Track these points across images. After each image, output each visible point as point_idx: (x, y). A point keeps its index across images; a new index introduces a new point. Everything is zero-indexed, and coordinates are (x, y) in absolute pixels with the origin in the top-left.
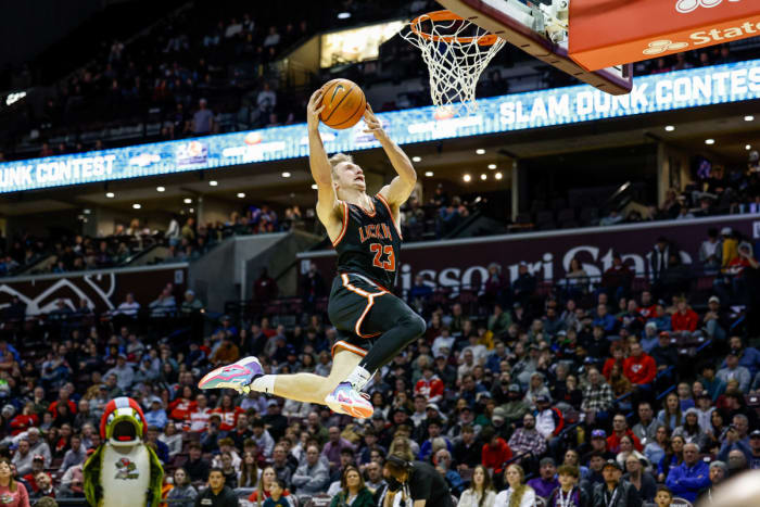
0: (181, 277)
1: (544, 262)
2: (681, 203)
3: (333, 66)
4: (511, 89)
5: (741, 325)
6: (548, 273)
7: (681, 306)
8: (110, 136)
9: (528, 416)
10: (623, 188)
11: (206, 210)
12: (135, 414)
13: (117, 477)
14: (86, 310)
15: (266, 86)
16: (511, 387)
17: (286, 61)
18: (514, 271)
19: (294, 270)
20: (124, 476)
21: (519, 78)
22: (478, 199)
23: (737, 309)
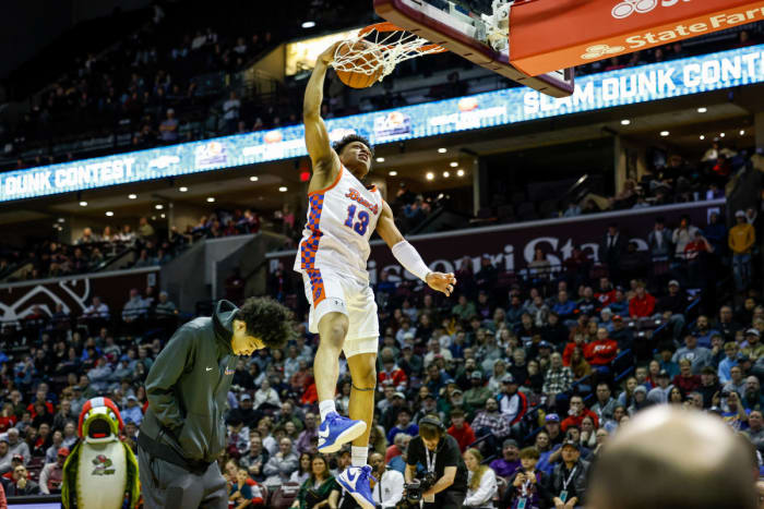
0: (154, 280)
1: (505, 254)
2: (639, 193)
3: (298, 74)
4: (471, 90)
5: (696, 306)
6: (510, 264)
7: (638, 290)
8: (82, 148)
9: (490, 400)
10: (581, 180)
11: (176, 216)
12: (109, 413)
13: (94, 473)
14: (62, 314)
15: (232, 94)
16: (474, 374)
17: (252, 70)
18: (477, 264)
19: (263, 270)
20: (102, 472)
21: (478, 79)
22: (441, 196)
23: (693, 292)
